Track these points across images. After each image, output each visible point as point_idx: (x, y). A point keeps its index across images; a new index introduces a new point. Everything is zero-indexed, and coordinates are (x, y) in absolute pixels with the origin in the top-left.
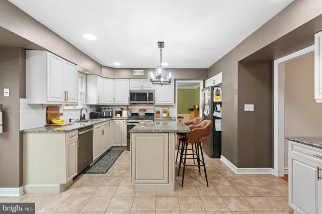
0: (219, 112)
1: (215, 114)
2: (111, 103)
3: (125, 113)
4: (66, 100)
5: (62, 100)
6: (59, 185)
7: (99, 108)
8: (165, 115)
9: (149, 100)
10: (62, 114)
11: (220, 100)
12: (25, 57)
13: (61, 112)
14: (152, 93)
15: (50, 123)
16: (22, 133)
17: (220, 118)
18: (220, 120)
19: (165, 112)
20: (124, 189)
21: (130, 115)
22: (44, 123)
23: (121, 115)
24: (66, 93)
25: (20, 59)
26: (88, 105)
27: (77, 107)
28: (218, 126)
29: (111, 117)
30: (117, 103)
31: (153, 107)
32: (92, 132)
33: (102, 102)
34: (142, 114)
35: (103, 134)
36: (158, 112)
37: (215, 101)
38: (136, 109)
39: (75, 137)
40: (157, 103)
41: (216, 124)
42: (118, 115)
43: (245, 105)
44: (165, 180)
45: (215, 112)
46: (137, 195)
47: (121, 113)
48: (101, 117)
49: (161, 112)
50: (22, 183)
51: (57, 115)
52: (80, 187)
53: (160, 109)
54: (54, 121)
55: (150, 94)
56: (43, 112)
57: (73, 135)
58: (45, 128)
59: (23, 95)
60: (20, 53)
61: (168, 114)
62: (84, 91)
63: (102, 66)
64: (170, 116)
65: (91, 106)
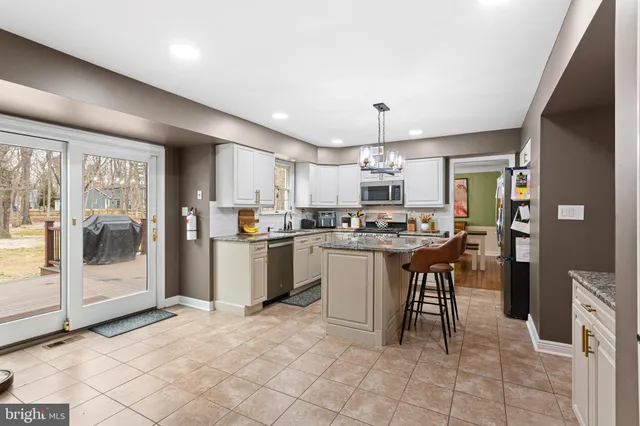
0: (526, 221)
1: (516, 226)
2: (333, 205)
3: (355, 223)
4: (257, 202)
5: (253, 202)
6: (243, 307)
7: (316, 212)
8: (425, 226)
9: (393, 199)
10: (258, 221)
11: (528, 197)
12: (214, 153)
13: (256, 217)
14: (399, 187)
15: (242, 231)
16: (212, 241)
17: (527, 236)
18: (528, 239)
19: (425, 221)
20: (318, 328)
21: (364, 224)
22: (236, 230)
23: (349, 225)
24: (258, 193)
25: (210, 156)
26: (297, 208)
27: (281, 212)
28: (522, 253)
29: (334, 227)
30: (341, 204)
31: (404, 212)
32: (291, 246)
33: (318, 204)
34: (381, 224)
35: (312, 252)
36: (413, 221)
37: (514, 197)
38: (373, 215)
39: (262, 250)
40: (408, 204)
41: (517, 247)
42: (345, 225)
43: (560, 207)
44: (369, 326)
45: (514, 222)
46: (327, 337)
47: (348, 221)
48: (318, 227)
49: (419, 221)
50: (212, 298)
51: (252, 222)
52: (266, 315)
53: (417, 216)
54: (246, 229)
55: (394, 187)
56: (235, 217)
57: (259, 246)
58: (237, 238)
59: (213, 198)
60: (210, 149)
61: (433, 225)
62: (291, 188)
63: (316, 148)
64: (436, 229)
65: (303, 210)
